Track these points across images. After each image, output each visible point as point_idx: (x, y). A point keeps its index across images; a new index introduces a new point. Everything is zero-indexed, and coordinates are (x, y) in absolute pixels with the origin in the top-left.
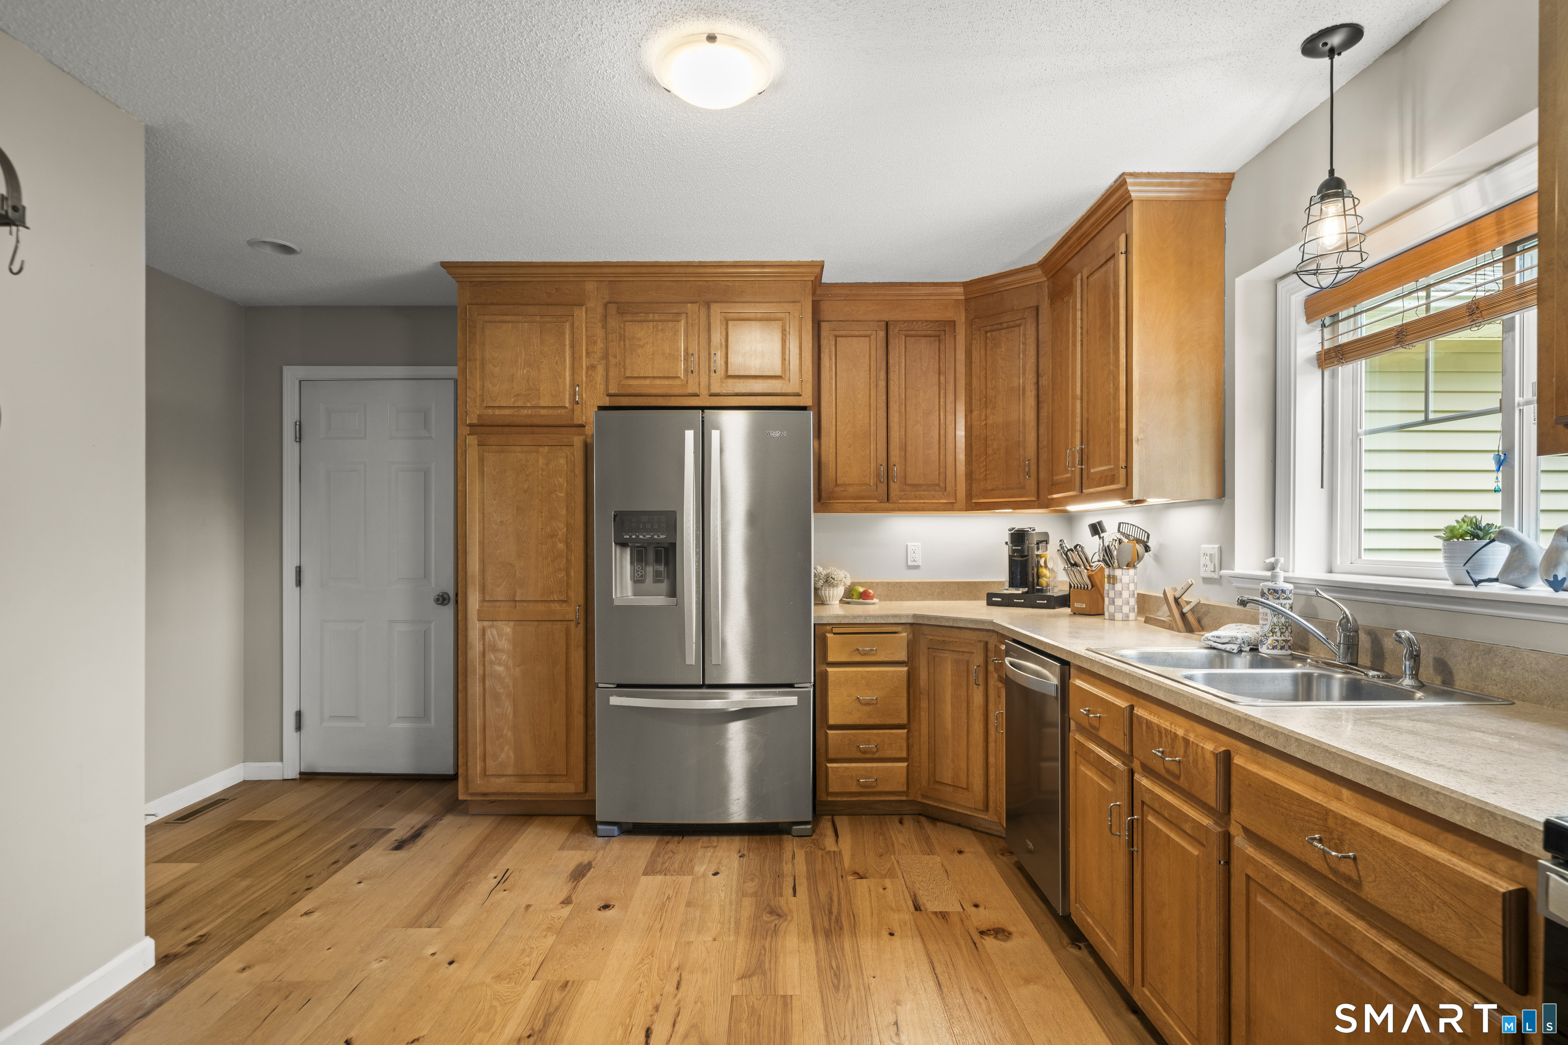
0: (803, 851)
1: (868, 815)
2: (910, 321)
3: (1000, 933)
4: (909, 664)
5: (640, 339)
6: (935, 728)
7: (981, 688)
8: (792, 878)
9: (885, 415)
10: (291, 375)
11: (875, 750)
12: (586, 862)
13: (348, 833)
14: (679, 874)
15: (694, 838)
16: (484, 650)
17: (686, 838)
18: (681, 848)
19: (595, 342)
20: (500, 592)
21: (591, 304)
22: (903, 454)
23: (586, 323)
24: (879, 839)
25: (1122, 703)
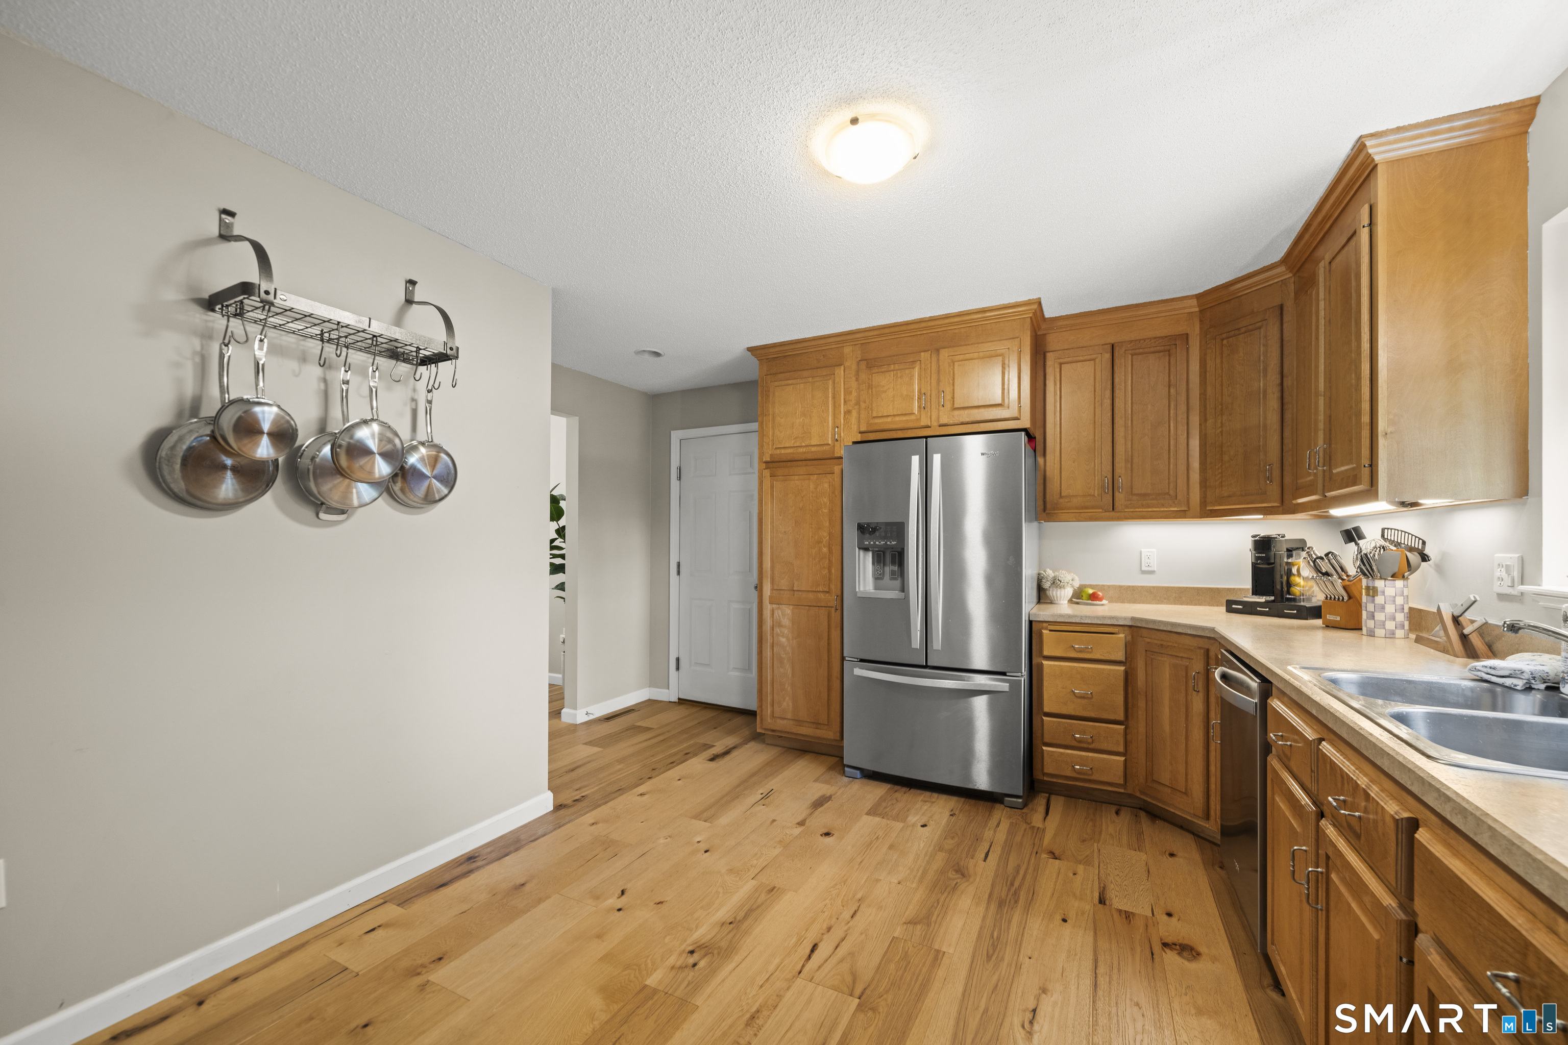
0: (1009, 821)
1: (1085, 800)
2: (1136, 340)
3: (1187, 950)
4: (1128, 664)
5: (884, 386)
6: (1152, 727)
7: (1201, 695)
8: (989, 844)
9: (1110, 430)
10: (676, 435)
11: (1090, 740)
12: (828, 795)
13: (689, 744)
14: (894, 819)
15: (919, 792)
16: (773, 625)
17: (912, 791)
18: (905, 797)
19: (851, 393)
20: (784, 584)
21: (847, 364)
22: (1130, 466)
23: (844, 378)
24: (1088, 825)
25: (1310, 734)
